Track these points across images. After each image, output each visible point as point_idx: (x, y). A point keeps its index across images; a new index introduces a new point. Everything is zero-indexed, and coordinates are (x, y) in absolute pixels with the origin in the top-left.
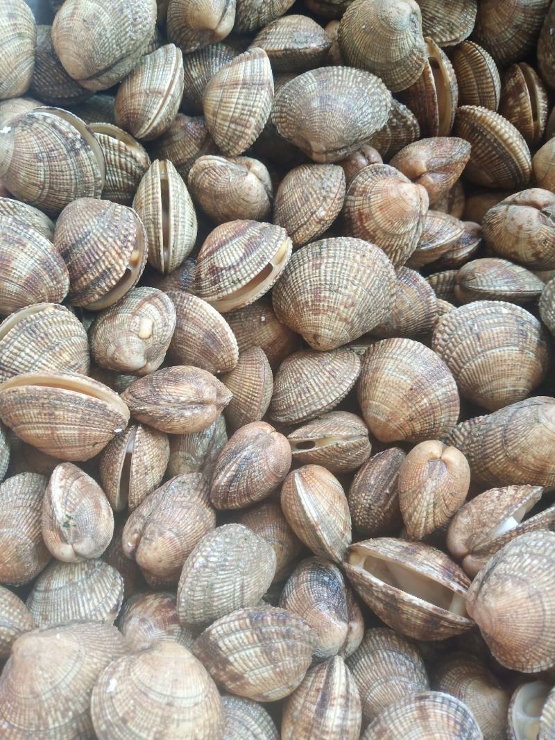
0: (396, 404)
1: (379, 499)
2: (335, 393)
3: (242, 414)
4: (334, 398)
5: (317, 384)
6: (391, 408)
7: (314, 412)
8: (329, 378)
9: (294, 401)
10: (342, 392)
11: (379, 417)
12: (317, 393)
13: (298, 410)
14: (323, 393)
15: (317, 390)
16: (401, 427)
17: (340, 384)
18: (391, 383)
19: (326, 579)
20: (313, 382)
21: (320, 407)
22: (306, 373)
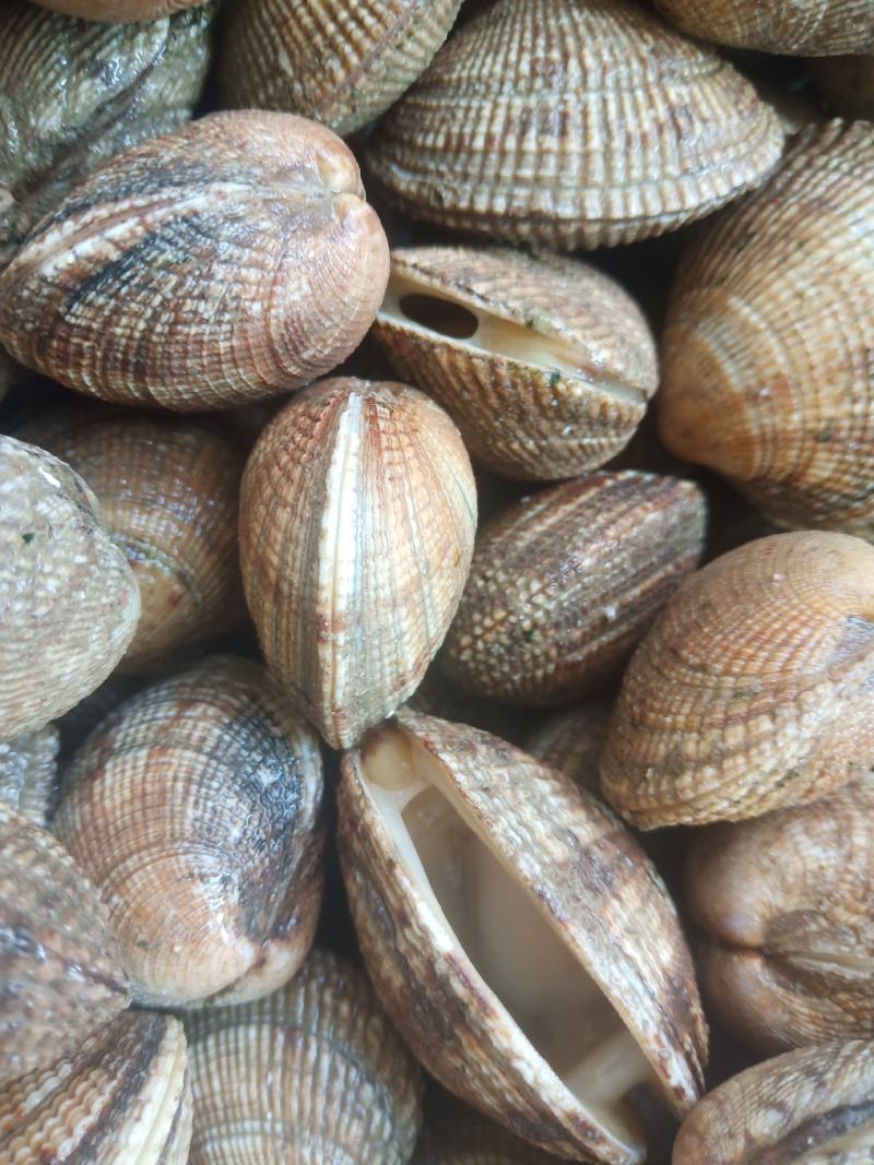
0: (816, 358)
1: (571, 622)
2: (651, 194)
3: (277, 71)
4: (635, 210)
5: (606, 126)
6: (792, 363)
7: (535, 217)
8: (660, 129)
9: (489, 139)
10: (674, 205)
11: (729, 368)
12: (586, 156)
13: (481, 178)
14: (609, 170)
15: (596, 142)
16: (777, 440)
17: (685, 172)
18: (845, 279)
19: (266, 777)
20: (594, 109)
21: (567, 211)
22: (590, 61)
